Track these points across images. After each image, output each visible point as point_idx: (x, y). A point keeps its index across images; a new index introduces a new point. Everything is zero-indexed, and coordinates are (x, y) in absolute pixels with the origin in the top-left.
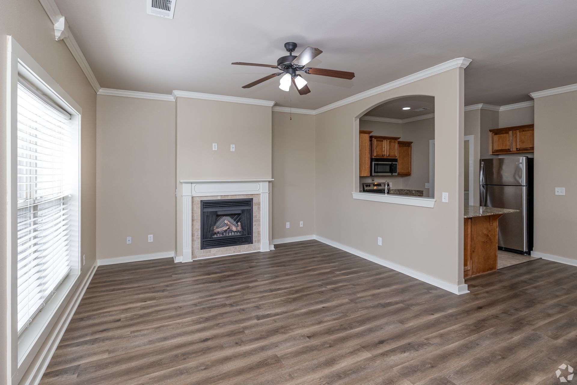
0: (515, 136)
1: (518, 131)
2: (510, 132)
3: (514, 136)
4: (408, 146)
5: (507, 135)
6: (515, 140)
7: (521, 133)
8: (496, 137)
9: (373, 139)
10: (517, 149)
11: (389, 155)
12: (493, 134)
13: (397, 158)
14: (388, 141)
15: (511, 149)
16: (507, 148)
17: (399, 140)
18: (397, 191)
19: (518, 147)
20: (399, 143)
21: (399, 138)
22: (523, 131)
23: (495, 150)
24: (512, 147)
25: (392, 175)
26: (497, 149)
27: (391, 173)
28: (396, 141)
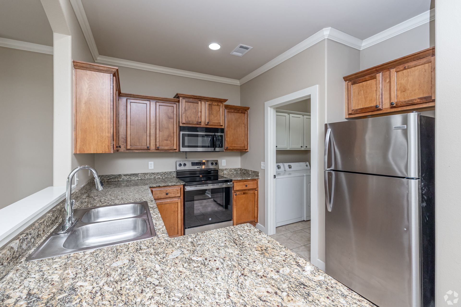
0: (388, 80)
1: (393, 71)
2: (377, 75)
3: (385, 81)
4: (242, 113)
5: (373, 81)
6: (388, 87)
7: (400, 73)
8: (355, 88)
9: (181, 98)
10: (392, 104)
11: (208, 123)
12: (350, 83)
13: (223, 127)
14: (207, 103)
15: (381, 106)
16: (373, 104)
17: (226, 103)
18: (233, 171)
19: (394, 101)
20: (227, 107)
21: (226, 100)
22: (405, 69)
23: (353, 110)
24: (382, 102)
25: (214, 150)
26: (357, 108)
27: (214, 147)
28: (221, 104)
